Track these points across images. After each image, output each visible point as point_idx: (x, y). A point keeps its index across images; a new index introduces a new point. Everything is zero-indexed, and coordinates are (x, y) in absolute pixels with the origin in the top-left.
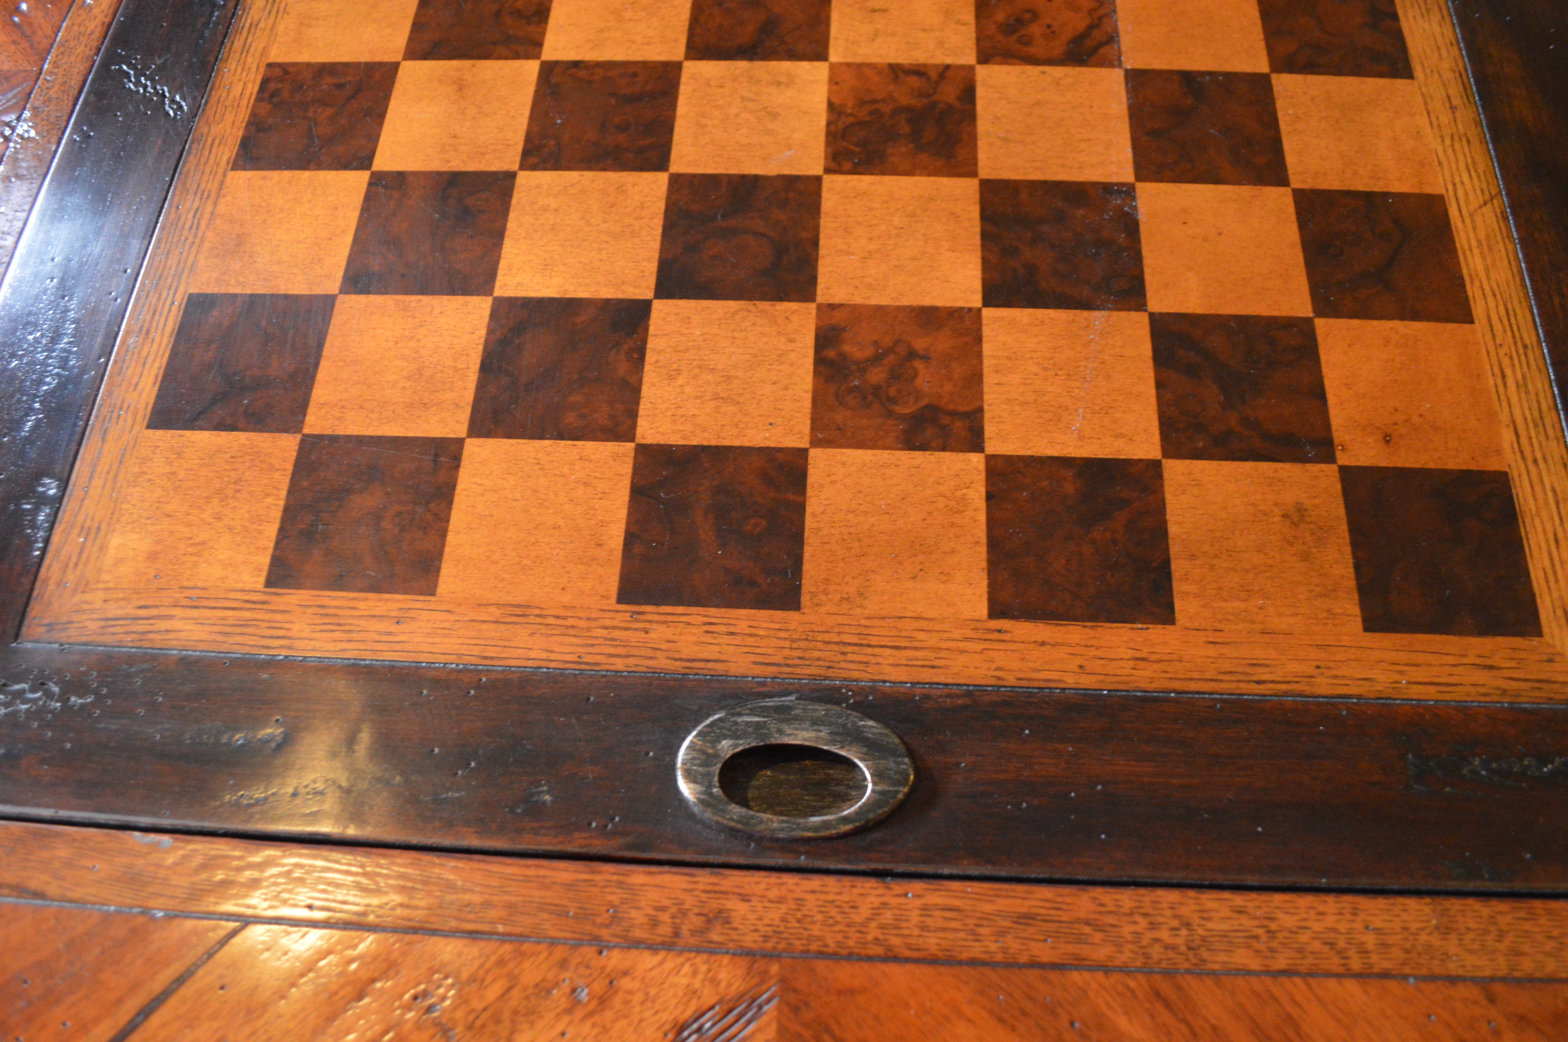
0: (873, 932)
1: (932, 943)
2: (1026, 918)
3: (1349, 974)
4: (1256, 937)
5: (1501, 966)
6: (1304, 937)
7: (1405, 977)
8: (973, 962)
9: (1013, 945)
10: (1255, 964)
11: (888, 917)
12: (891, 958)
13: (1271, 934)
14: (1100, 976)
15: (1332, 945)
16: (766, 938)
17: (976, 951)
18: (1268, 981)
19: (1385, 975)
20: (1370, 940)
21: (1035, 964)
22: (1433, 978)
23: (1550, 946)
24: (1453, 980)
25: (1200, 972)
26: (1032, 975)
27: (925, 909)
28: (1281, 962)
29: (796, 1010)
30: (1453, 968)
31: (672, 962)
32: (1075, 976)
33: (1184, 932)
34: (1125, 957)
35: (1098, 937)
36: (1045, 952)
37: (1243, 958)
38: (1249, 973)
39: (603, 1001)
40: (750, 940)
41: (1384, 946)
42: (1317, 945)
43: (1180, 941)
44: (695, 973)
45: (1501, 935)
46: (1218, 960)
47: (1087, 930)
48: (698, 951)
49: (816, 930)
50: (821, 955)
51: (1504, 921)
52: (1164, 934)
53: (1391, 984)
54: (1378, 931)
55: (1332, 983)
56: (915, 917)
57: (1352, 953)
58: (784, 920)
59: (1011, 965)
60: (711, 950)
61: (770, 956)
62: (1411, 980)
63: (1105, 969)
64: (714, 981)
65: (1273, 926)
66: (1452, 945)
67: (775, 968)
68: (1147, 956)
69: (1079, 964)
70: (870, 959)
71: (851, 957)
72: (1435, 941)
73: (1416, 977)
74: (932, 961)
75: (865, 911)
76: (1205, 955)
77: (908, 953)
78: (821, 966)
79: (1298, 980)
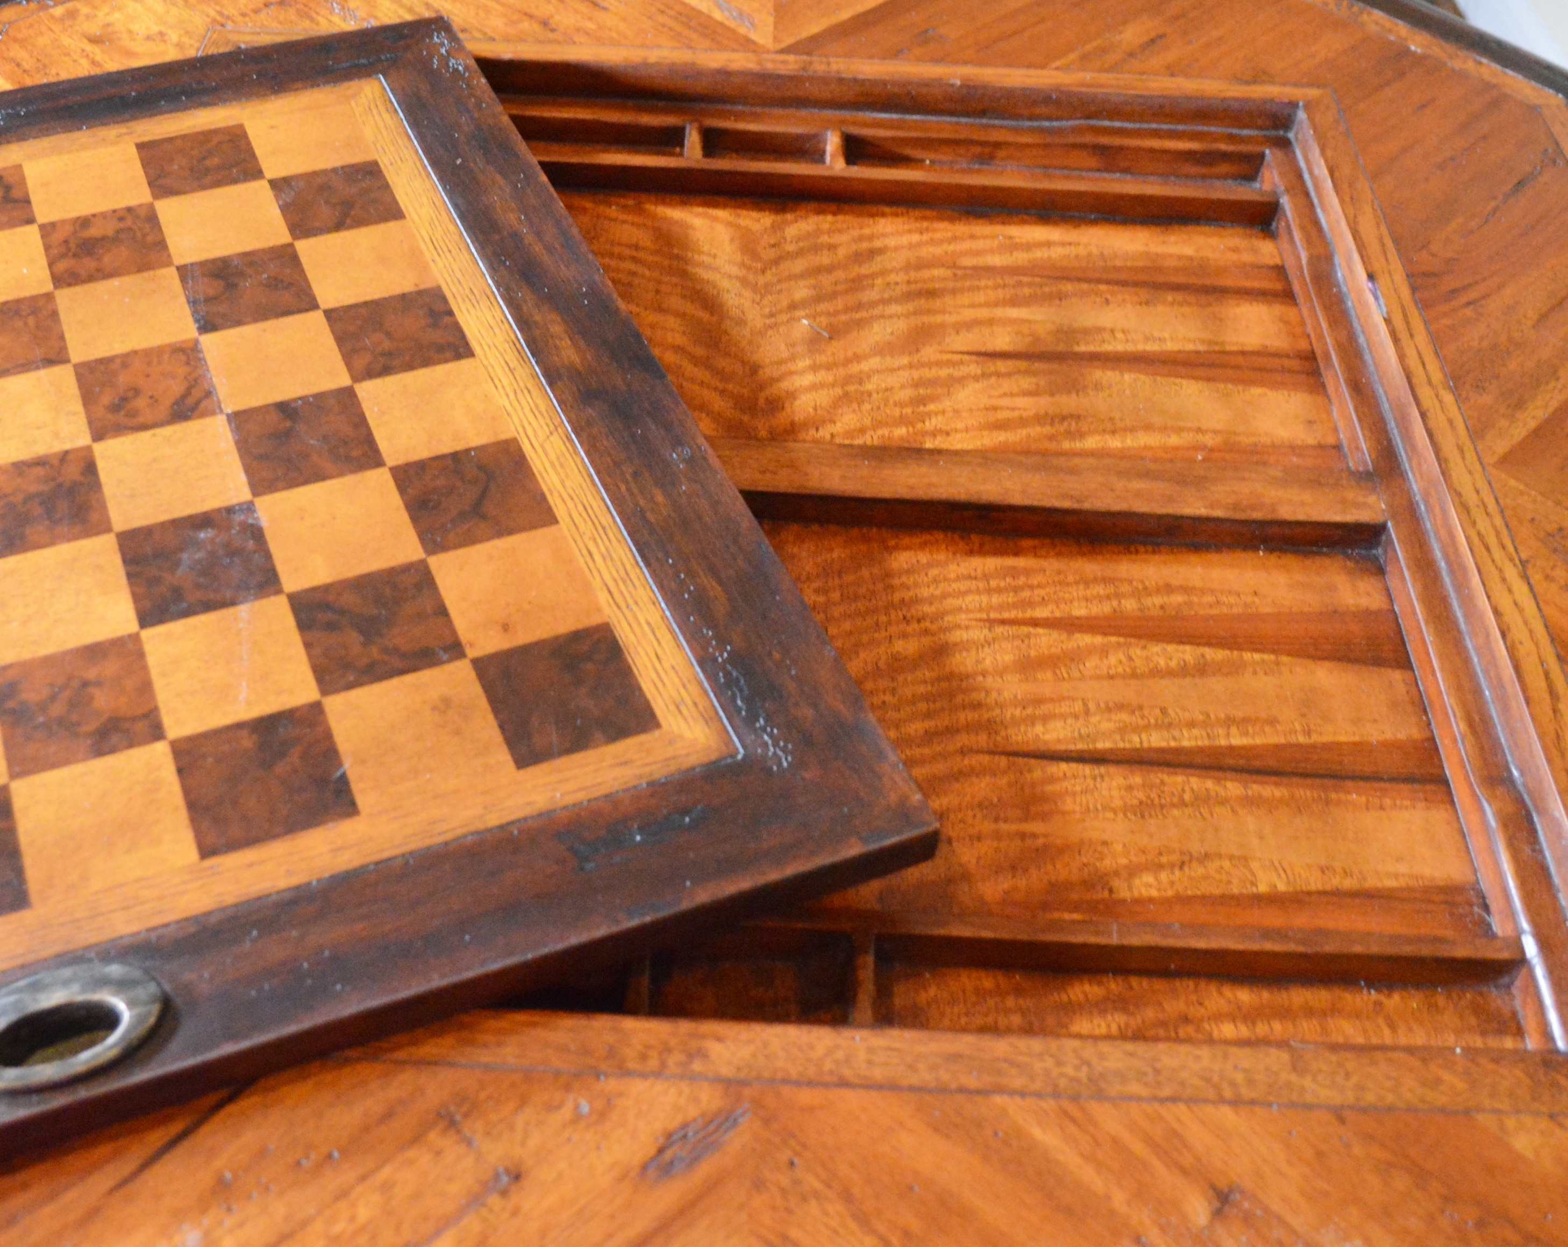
0: (828, 1065)
1: (878, 1074)
2: (955, 1058)
3: (1222, 1100)
4: (1145, 1074)
5: (1350, 1097)
6: (1184, 1075)
7: (1270, 1105)
8: (912, 1089)
9: (945, 1076)
10: (1144, 1092)
11: (840, 1055)
12: (844, 1083)
13: (1157, 1072)
14: (1018, 1099)
15: (1208, 1080)
16: (739, 1069)
17: (914, 1080)
18: (1156, 1105)
19: (1252, 1102)
20: (1239, 1077)
21: (961, 1090)
22: (1292, 1105)
23: (1389, 1084)
24: (1309, 1107)
25: (1100, 1096)
26: (960, 1098)
27: (871, 1050)
28: (1166, 1092)
29: (767, 1122)
30: (1309, 1098)
31: (659, 1086)
32: (998, 1099)
33: (1085, 1069)
34: (1038, 1085)
35: (1014, 1071)
36: (972, 1081)
37: (1135, 1088)
38: (1139, 1099)
39: (602, 1116)
40: (725, 1071)
41: (1250, 1082)
42: (1196, 1081)
43: (1083, 1074)
44: (680, 1093)
45: (1348, 1075)
46: (1115, 1089)
47: (1005, 1066)
48: (682, 1077)
49: (780, 1064)
50: (786, 1081)
51: (1351, 1065)
52: (1069, 1071)
53: (1259, 1110)
54: (1245, 1071)
55: (1209, 1109)
56: (862, 1055)
57: (1225, 1085)
58: (754, 1055)
59: (942, 1090)
60: (693, 1078)
61: (743, 1083)
62: (1275, 1107)
63: (1023, 1094)
64: (696, 1100)
65: (1158, 1065)
66: (1307, 1082)
67: (747, 1092)
68: (1056, 1086)
69: (999, 1090)
70: (826, 1085)
71: (810, 1083)
72: (1294, 1078)
73: (1279, 1105)
74: (879, 1087)
75: (820, 1050)
76: (1103, 1085)
77: (856, 1081)
78: (786, 1090)
79: (1182, 1106)
